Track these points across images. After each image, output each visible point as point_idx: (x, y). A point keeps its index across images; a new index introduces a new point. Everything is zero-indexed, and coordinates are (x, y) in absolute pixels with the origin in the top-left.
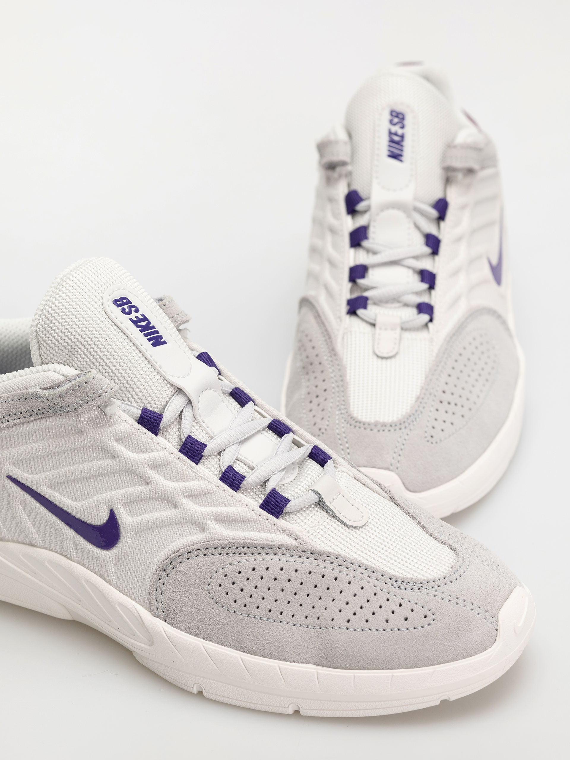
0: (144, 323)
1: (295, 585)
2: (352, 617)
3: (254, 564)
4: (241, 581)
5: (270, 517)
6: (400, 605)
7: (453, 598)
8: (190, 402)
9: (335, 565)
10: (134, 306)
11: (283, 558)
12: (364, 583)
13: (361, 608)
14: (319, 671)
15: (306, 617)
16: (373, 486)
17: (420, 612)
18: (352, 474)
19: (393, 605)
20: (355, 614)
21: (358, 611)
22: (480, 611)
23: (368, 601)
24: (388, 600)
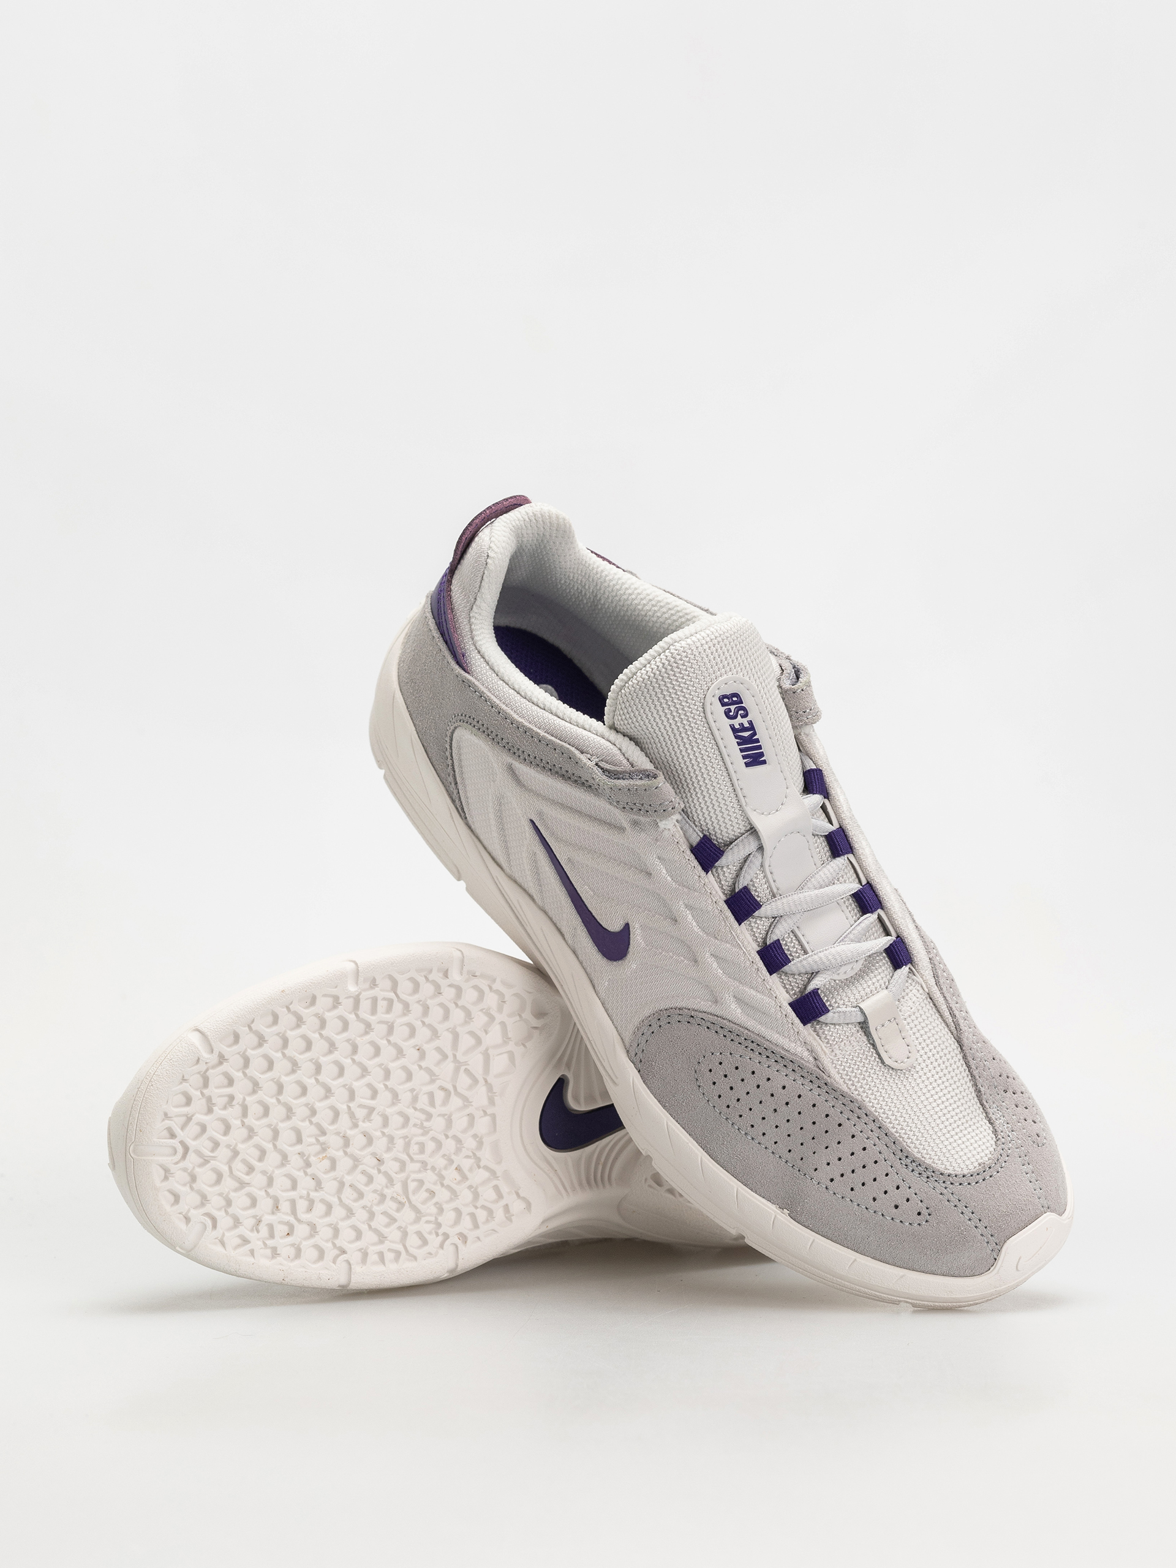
0: (746, 734)
1: (791, 1112)
2: (837, 1178)
3: (756, 1067)
4: (734, 1078)
5: (797, 1021)
6: (898, 1188)
7: (961, 1205)
8: (761, 848)
9: (846, 1110)
10: (744, 709)
11: (792, 1076)
12: (869, 1144)
13: (853, 1171)
14: (778, 1216)
15: (790, 1151)
16: (947, 1014)
17: (916, 1204)
18: (927, 990)
19: (889, 1184)
20: (842, 1175)
21: (848, 1173)
22: (985, 1231)
23: (864, 1167)
24: (887, 1175)
